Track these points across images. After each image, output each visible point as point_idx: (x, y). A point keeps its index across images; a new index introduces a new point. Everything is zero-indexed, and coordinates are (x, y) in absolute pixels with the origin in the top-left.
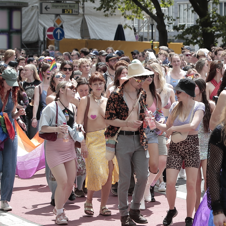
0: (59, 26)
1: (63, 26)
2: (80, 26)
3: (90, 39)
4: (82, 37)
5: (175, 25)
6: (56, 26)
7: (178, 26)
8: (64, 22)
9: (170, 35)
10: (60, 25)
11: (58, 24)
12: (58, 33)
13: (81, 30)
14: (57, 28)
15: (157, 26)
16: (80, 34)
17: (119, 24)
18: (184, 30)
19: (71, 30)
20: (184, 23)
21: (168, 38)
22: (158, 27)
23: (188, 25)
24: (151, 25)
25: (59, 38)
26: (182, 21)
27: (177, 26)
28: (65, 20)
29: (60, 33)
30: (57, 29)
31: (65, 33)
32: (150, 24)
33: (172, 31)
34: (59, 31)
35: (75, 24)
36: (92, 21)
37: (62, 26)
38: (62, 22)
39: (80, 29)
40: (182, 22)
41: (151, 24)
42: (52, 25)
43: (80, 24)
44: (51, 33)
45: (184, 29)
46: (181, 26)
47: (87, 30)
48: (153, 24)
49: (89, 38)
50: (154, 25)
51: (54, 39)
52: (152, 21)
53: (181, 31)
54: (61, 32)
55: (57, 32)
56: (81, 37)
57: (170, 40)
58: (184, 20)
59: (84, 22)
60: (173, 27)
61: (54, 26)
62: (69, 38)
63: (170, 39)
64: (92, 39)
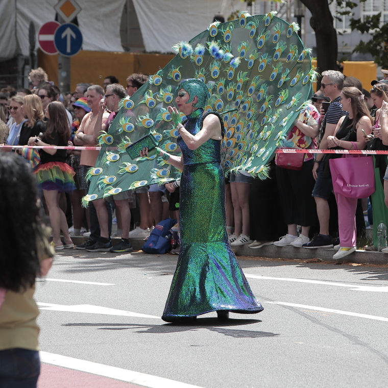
0: (68, 20)
1: (79, 21)
2: (119, 21)
3: (145, 52)
4: (126, 48)
5: (356, 18)
6: (63, 21)
7: (362, 21)
8: (81, 9)
9: (343, 42)
10: (72, 17)
11: (68, 16)
12: (66, 37)
13: (121, 31)
14: (63, 24)
15: (312, 19)
16: (119, 40)
17: (217, 14)
18: (378, 30)
19: (98, 30)
20: (376, 13)
21: (340, 49)
22: (314, 24)
23: (385, 16)
24: (295, 16)
25: (69, 50)
26: (372, 8)
27: (359, 21)
28: (82, 6)
29: (72, 37)
30: (63, 28)
31: (85, 39)
32: (293, 15)
33: (349, 31)
34: (69, 32)
35: (106, 16)
36: (149, 9)
37: (75, 21)
38: (77, 9)
39: (119, 28)
40: (370, 10)
41: (297, 14)
42: (52, 19)
43: (120, 15)
44: (50, 38)
45: (378, 27)
46: (370, 19)
47: (137, 29)
48: (300, 14)
49: (142, 50)
50: (303, 16)
51: (58, 52)
52: (299, 6)
53: (371, 31)
54: (74, 36)
55: (63, 35)
56: (123, 47)
57: (344, 53)
58: (375, 5)
59: (129, 10)
60: (349, 23)
61: (56, 19)
62: (92, 49)
63: (344, 51)
64: (150, 53)
